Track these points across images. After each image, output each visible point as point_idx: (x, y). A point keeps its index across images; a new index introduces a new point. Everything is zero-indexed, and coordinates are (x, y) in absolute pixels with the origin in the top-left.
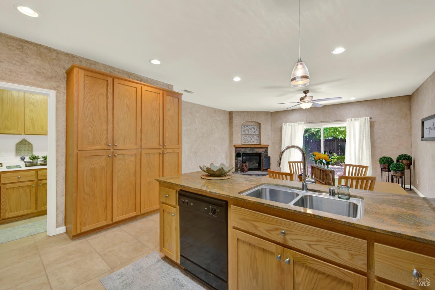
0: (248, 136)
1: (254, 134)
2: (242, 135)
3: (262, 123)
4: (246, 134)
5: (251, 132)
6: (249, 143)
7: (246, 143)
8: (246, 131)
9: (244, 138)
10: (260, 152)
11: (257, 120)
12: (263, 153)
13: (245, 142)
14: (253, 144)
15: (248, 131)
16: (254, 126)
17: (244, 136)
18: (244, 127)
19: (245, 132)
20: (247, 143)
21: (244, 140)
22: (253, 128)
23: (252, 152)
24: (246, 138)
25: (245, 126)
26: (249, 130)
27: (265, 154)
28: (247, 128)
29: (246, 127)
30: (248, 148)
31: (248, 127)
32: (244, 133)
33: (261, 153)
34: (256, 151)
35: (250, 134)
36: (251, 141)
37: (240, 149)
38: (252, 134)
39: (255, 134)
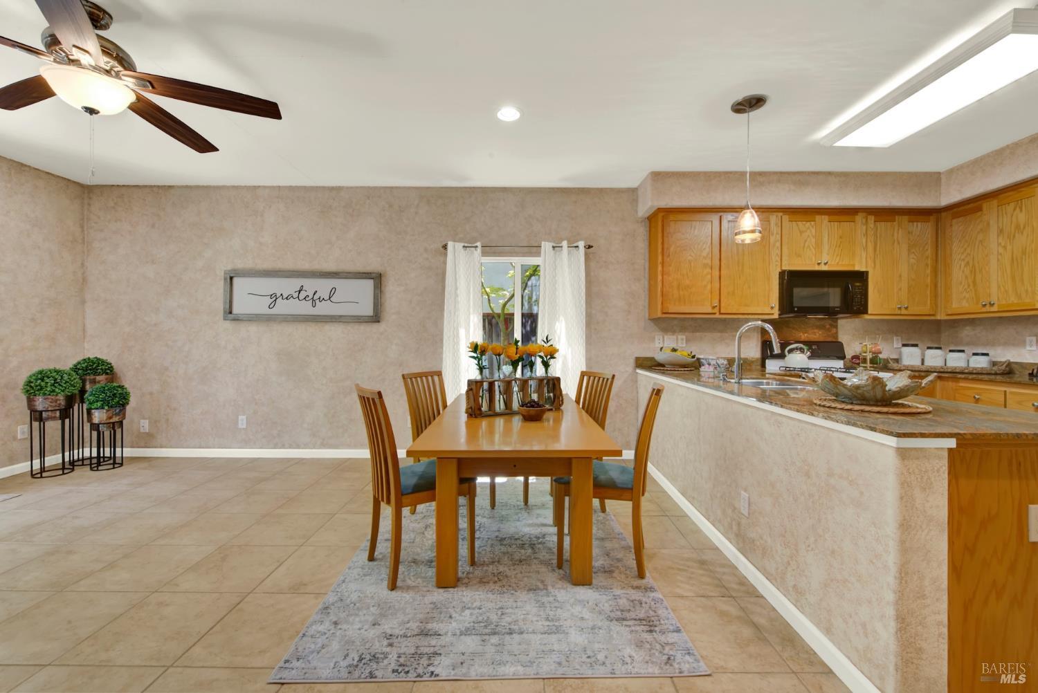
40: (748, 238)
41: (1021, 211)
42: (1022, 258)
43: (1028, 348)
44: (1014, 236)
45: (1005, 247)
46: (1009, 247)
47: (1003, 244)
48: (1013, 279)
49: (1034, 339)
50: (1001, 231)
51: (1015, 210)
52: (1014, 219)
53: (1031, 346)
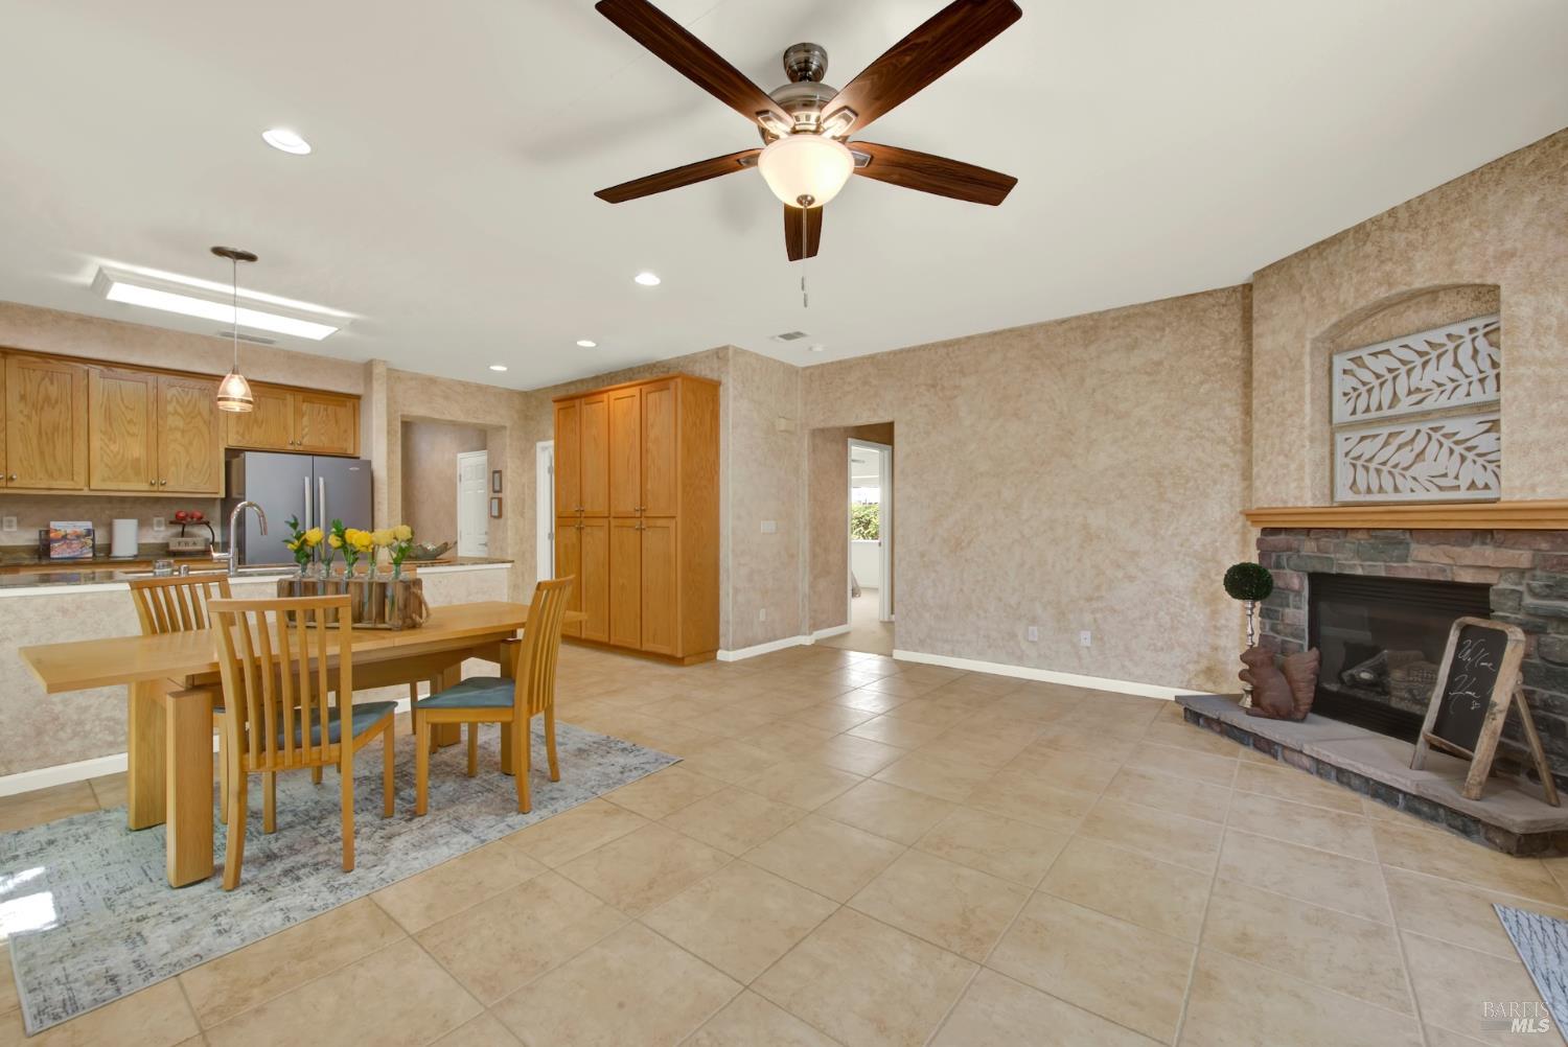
0: (1385, 431)
1: (1454, 402)
2: (1334, 429)
3: (1505, 278)
4: (1367, 416)
5: (1418, 390)
6: (1396, 489)
7: (1369, 491)
8: (1370, 391)
9: (1352, 455)
10: (1466, 577)
11: (1450, 264)
12: (1502, 593)
13: (1362, 485)
14: (1436, 495)
15: (1388, 386)
16: (1455, 330)
17: (1356, 436)
18: (1350, 366)
19: (1361, 406)
20: (1381, 489)
21: (1354, 466)
22: (1434, 354)
23: (1383, 574)
24: (1368, 448)
25: (1364, 353)
26: (1403, 378)
27: (1528, 600)
28: (1380, 364)
29: (1374, 354)
30: (1351, 536)
31: (1387, 352)
32: (1354, 412)
33: (1484, 588)
34: (1425, 562)
35: (1404, 407)
36: (1416, 470)
37: (1293, 540)
38: (1427, 405)
39: (1459, 399)
40: (236, 407)
41: (52, 383)
42: (53, 434)
43: (6, 529)
44: (42, 408)
45: (29, 417)
46: (35, 418)
47: (25, 413)
48: (42, 453)
49: (14, 519)
50: (23, 397)
51: (43, 379)
52: (42, 389)
53: (10, 526)
